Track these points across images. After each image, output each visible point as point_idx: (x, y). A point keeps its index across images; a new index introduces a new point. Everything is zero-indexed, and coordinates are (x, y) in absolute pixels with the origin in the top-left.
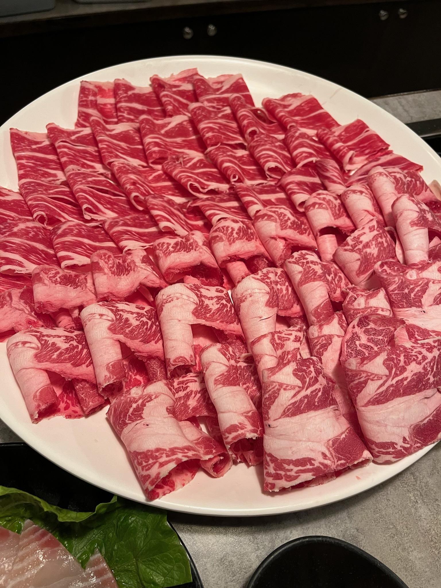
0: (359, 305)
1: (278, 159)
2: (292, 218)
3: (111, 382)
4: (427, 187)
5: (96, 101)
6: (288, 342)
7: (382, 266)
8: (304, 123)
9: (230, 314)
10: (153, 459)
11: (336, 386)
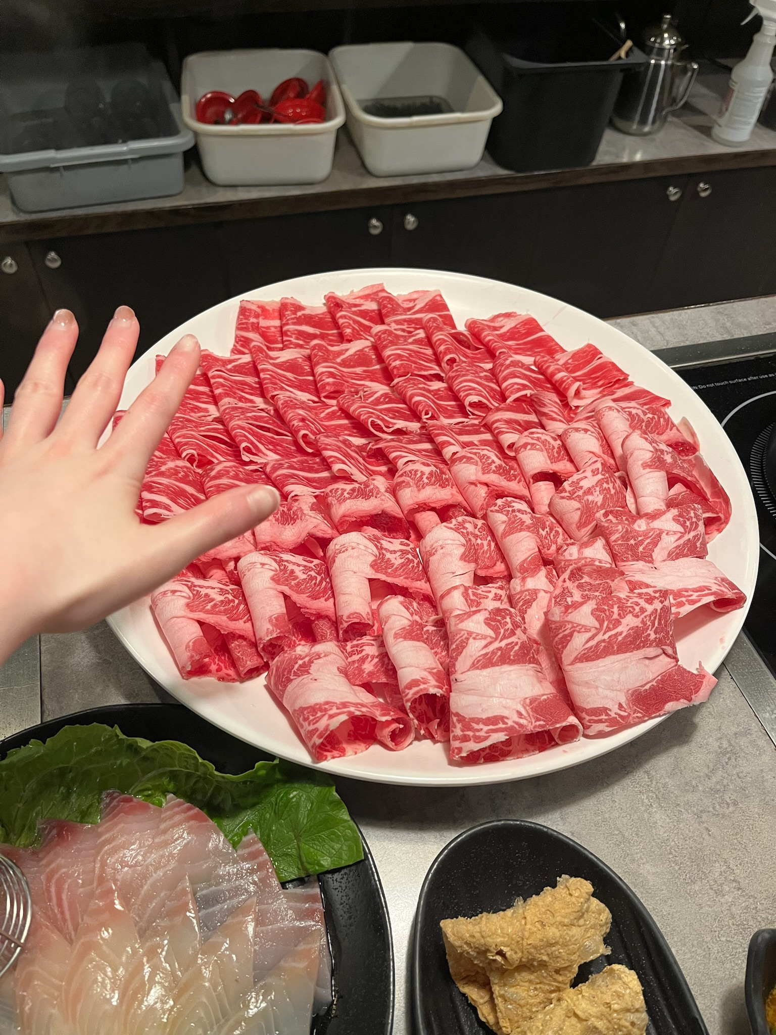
0: (571, 555)
1: (482, 392)
2: (498, 462)
3: (275, 635)
4: (673, 425)
5: (258, 323)
6: (485, 600)
7: (606, 515)
8: (520, 349)
9: (416, 571)
10: (321, 712)
11: (541, 648)
